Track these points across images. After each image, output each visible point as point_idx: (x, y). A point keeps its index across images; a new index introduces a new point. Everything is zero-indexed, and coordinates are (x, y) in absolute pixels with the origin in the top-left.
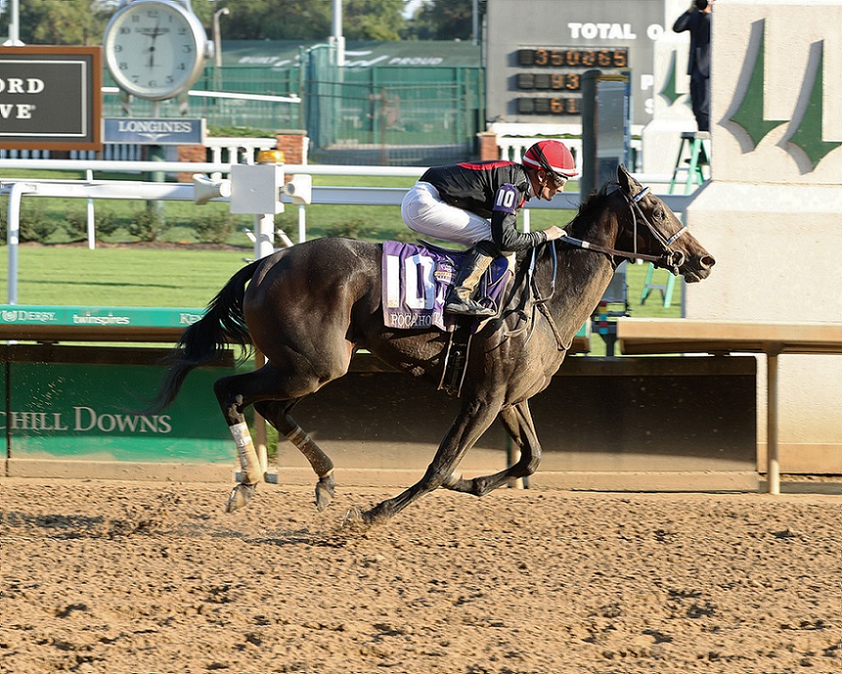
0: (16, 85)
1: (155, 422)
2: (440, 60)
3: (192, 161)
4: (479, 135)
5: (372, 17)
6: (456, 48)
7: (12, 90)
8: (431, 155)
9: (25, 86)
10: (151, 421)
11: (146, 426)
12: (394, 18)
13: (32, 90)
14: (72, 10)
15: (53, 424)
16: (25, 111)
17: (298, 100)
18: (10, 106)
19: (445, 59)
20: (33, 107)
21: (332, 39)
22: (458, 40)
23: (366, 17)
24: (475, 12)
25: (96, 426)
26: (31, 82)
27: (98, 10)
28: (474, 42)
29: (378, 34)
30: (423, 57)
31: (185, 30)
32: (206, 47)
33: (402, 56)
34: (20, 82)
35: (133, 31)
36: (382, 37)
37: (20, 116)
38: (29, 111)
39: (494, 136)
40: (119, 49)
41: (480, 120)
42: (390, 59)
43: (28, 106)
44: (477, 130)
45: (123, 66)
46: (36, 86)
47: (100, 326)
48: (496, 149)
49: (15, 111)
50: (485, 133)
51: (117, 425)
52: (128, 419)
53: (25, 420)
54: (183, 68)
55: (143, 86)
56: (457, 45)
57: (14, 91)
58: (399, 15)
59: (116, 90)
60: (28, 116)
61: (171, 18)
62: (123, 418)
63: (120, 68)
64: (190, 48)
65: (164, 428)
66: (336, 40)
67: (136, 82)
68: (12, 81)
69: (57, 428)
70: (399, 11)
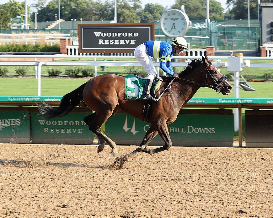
0: (130, 35)
1: (210, 130)
2: (236, 25)
3: (182, 56)
4: (260, 47)
5: (215, 13)
6: (240, 22)
7: (129, 36)
8: (247, 53)
9: (133, 35)
10: (209, 130)
11: (208, 131)
12: (221, 13)
13: (135, 36)
14: (130, 13)
15: (181, 131)
16: (133, 42)
17: (208, 38)
18: (129, 41)
19: (237, 25)
20: (135, 41)
21: (206, 20)
22: (241, 19)
23: (213, 13)
24: (258, 12)
25: (194, 131)
26: (135, 33)
27: (137, 12)
28: (258, 20)
29: (218, 18)
30: (231, 24)
31: (183, 18)
32: (189, 23)
33: (225, 24)
34: (132, 33)
35: (168, 19)
36: (219, 19)
37: (132, 43)
38: (134, 42)
39: (265, 47)
40: (164, 24)
41: (260, 43)
42: (221, 25)
43: (134, 41)
44: (259, 45)
45: (166, 29)
46: (136, 35)
47: (196, 103)
48: (266, 51)
49: (130, 42)
50: (262, 46)
51: (200, 131)
52: (203, 129)
53: (173, 130)
54: (183, 29)
55: (172, 34)
56: (241, 21)
57: (130, 36)
58: (222, 12)
59: (164, 36)
60: (134, 43)
61: (179, 15)
62: (201, 129)
63: (165, 29)
64: (185, 23)
65: (213, 132)
66: (208, 20)
67: (169, 33)
68: (129, 33)
69: (183, 132)
70: (222, 11)
